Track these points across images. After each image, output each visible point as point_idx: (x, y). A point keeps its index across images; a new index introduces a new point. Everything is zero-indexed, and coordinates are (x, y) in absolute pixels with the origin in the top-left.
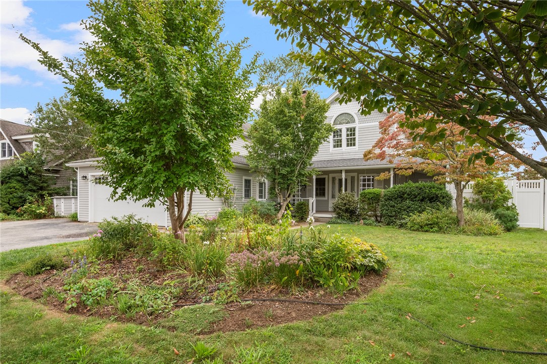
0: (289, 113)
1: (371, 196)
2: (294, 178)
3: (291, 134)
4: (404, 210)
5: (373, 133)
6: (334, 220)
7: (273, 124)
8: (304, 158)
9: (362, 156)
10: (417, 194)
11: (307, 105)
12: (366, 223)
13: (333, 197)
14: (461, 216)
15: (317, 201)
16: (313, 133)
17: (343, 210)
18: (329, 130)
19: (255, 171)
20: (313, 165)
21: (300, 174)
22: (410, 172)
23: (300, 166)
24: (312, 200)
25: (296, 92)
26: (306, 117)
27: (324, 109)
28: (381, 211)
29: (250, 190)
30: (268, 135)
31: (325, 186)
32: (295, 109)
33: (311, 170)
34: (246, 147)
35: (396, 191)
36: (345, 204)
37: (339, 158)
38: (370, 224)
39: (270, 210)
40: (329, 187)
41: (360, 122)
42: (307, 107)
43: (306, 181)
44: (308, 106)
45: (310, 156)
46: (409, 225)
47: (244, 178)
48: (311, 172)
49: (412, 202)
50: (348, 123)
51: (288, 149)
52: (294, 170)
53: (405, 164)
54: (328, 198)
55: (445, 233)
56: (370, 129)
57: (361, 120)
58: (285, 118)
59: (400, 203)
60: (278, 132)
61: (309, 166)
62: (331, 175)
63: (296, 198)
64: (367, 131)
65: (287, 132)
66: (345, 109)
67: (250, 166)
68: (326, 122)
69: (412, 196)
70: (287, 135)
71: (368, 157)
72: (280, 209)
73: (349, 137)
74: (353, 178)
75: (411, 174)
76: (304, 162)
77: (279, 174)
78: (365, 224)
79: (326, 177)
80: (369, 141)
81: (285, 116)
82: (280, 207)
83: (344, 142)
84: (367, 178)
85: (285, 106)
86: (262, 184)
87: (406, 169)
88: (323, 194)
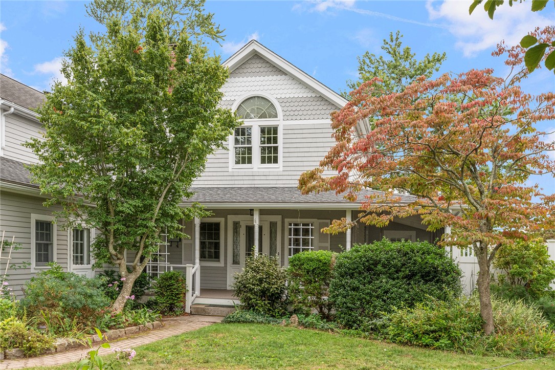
0: (137, 75)
1: (313, 265)
2: (152, 224)
3: (143, 124)
4: (377, 297)
5: (311, 140)
6: (237, 313)
7: (99, 97)
8: (173, 180)
9: (296, 184)
10: (399, 264)
11: (180, 66)
12: (304, 321)
13: (236, 262)
14: (488, 314)
15: (202, 268)
16: (193, 126)
17: (255, 293)
18: (228, 123)
19: (59, 203)
20: (195, 196)
21: (164, 214)
22: (385, 220)
23: (165, 198)
24: (193, 270)
25: (156, 33)
26: (177, 91)
27: (215, 75)
28: (334, 297)
29: (52, 244)
30: (87, 121)
31: (219, 238)
32: (153, 69)
33: (189, 206)
34: (35, 146)
35: (360, 258)
36: (261, 280)
37: (246, 183)
38: (311, 326)
39: (91, 296)
40: (227, 241)
41: (286, 118)
42: (180, 70)
43: (178, 229)
44: (182, 69)
45: (188, 176)
46: (392, 331)
47: (34, 217)
48: (190, 211)
49: (391, 281)
50: (263, 116)
51: (137, 157)
52: (151, 205)
53: (378, 203)
54: (226, 263)
55: (462, 350)
56: (305, 131)
57: (288, 113)
58: (129, 87)
59: (370, 282)
60: (113, 117)
61: (184, 198)
62: (231, 219)
63: (160, 264)
64: (299, 136)
65: (133, 118)
66: (258, 88)
67: (42, 190)
68: (221, 105)
69: (392, 271)
70: (134, 124)
71: (309, 185)
72: (120, 291)
73: (266, 145)
74: (273, 225)
75: (387, 223)
76: (174, 188)
77: (117, 213)
78: (301, 324)
79: (221, 220)
80: (303, 154)
81: (129, 82)
82: (121, 286)
83: (256, 154)
84: (301, 227)
85: (129, 59)
86: (82, 232)
87: (379, 214)
88: (216, 256)
